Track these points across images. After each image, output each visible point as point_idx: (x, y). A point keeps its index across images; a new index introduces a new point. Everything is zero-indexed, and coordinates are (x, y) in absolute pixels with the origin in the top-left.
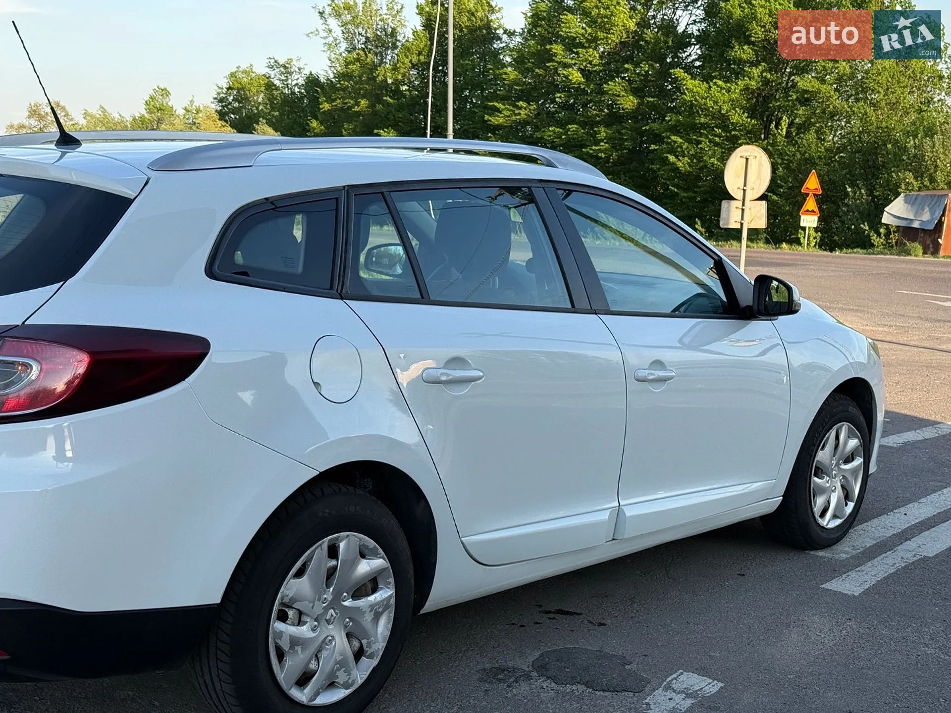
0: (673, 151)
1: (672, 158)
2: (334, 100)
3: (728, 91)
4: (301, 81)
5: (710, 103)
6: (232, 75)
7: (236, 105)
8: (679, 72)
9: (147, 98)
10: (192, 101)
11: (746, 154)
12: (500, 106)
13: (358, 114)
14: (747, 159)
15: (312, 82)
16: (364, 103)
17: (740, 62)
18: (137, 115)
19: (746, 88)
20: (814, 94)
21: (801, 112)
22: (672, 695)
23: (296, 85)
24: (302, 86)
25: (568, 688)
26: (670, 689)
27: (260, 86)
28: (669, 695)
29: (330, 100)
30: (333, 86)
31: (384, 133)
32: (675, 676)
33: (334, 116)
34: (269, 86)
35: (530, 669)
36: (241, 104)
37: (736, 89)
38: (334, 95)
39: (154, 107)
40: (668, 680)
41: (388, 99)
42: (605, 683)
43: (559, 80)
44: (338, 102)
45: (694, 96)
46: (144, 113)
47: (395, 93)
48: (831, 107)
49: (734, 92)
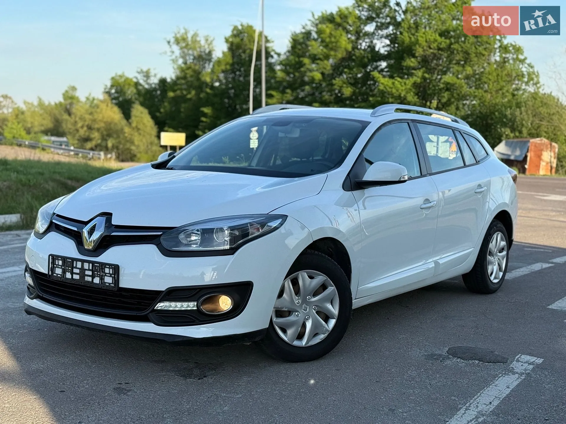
2: (176, 91)
3: (405, 84)
4: (156, 81)
5: (394, 91)
6: (113, 78)
7: (116, 95)
8: (375, 74)
9: (64, 91)
10: (90, 94)
13: (190, 99)
15: (163, 81)
16: (193, 92)
17: (409, 68)
18: (57, 102)
19: (415, 83)
20: (453, 85)
21: (446, 95)
22: (522, 364)
23: (153, 83)
24: (157, 84)
25: (471, 362)
26: (519, 361)
27: (129, 85)
28: (520, 364)
29: (174, 91)
30: (175, 83)
31: (207, 110)
32: (518, 356)
33: (176, 101)
34: (137, 84)
35: (447, 354)
36: (119, 95)
37: (409, 83)
38: (176, 88)
39: (68, 97)
40: (516, 358)
41: (208, 90)
42: (488, 359)
43: (306, 79)
44: (178, 92)
45: (385, 87)
46: (62, 100)
47: (212, 87)
48: (463, 93)
49: (408, 85)
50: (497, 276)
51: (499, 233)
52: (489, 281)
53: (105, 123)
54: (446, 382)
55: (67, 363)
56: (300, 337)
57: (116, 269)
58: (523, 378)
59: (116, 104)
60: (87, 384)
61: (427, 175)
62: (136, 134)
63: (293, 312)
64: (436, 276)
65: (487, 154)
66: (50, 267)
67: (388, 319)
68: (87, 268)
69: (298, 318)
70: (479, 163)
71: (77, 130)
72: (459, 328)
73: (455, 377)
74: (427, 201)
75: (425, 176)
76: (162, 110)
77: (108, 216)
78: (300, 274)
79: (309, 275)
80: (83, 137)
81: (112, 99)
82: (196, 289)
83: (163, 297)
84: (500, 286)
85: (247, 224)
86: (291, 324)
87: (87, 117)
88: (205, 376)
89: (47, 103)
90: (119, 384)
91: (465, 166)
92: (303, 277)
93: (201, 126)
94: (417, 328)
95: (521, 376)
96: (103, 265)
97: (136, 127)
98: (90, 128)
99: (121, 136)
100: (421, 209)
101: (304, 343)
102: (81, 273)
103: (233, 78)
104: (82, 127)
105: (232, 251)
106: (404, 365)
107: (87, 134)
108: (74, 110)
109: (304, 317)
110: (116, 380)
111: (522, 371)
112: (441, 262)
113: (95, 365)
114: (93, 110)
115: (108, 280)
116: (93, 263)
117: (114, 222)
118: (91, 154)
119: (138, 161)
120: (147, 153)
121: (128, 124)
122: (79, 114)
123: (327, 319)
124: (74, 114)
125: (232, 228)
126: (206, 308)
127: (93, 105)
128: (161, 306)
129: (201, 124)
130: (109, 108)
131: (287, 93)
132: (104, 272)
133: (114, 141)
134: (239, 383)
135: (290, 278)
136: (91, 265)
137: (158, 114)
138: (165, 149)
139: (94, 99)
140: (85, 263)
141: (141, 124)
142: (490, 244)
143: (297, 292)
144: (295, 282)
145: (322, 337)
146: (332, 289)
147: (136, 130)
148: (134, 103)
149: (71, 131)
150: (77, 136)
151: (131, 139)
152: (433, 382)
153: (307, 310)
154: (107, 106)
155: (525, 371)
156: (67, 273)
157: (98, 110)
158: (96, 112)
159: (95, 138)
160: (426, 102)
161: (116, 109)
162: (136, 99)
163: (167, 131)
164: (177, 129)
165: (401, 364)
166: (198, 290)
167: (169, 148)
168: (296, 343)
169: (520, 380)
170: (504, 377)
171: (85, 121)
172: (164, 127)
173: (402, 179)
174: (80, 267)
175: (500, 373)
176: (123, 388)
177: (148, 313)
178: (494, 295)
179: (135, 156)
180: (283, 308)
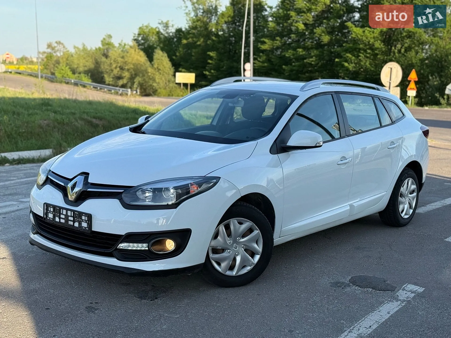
0: (346, 61)
1: (346, 64)
2: (188, 39)
3: (373, 32)
4: (174, 30)
5: (364, 38)
6: (140, 28)
7: (142, 41)
8: (349, 24)
9: (102, 39)
10: (122, 41)
11: (391, 66)
12: (266, 40)
13: (200, 45)
14: (391, 69)
15: (179, 31)
16: (202, 40)
18: (97, 47)
19: (381, 31)
20: (414, 33)
21: (408, 42)
22: (406, 292)
23: (171, 32)
24: (174, 32)
25: (366, 289)
26: (405, 290)
27: (153, 33)
28: (405, 292)
29: (187, 39)
30: (188, 32)
31: (212, 54)
32: (405, 285)
33: (188, 46)
34: (158, 33)
35: (349, 282)
36: (145, 41)
37: (376, 32)
38: (188, 36)
39: (105, 43)
40: (403, 287)
41: (214, 38)
42: (379, 288)
43: (293, 28)
44: (190, 40)
45: (357, 35)
46: (101, 46)
47: (217, 35)
48: (422, 40)
49: (376, 33)
50: (407, 213)
51: (410, 179)
52: (400, 217)
53: (134, 65)
54: (341, 307)
55: (57, 284)
56: (232, 268)
57: (90, 217)
58: (403, 305)
59: (142, 49)
60: (68, 303)
61: (346, 137)
62: (157, 73)
63: (226, 250)
64: (351, 215)
65: (403, 115)
66: (45, 212)
67: (311, 249)
68: (70, 215)
69: (229, 254)
70: (394, 123)
71: (112, 70)
72: (365, 259)
73: (350, 303)
74: (344, 158)
75: (344, 137)
76: (178, 54)
77: (86, 175)
78: (231, 221)
79: (238, 221)
80: (117, 75)
81: (139, 45)
82: (148, 234)
83: (123, 240)
84: (410, 220)
85: (188, 184)
86: (224, 259)
87: (120, 59)
88: (156, 298)
89: (89, 49)
90: (90, 303)
91: (381, 126)
92: (234, 223)
93: (208, 67)
94: (332, 258)
95: (403, 303)
96: (81, 214)
97: (157, 67)
98: (122, 69)
99: (146, 75)
100: (338, 165)
101: (234, 273)
102: (66, 219)
103: (234, 29)
104: (116, 68)
105: (175, 206)
106: (312, 291)
107: (120, 73)
108: (110, 54)
109: (235, 253)
110: (89, 300)
111: (405, 298)
112: (355, 205)
113: (77, 287)
114: (124, 55)
115: (84, 225)
116: (74, 211)
117: (90, 180)
118: (121, 91)
119: (159, 95)
120: (165, 89)
121: (151, 65)
122: (113, 58)
123: (253, 255)
124: (109, 57)
125: (176, 188)
126: (155, 249)
127: (124, 51)
128: (123, 246)
129: (208, 65)
130: (137, 53)
131: (277, 40)
132: (82, 219)
133: (140, 79)
134: (180, 304)
135: (223, 224)
136: (72, 213)
137: (174, 57)
138: (179, 86)
139: (125, 45)
140: (68, 211)
141: (161, 66)
142: (402, 188)
143: (229, 234)
144: (227, 227)
145: (249, 268)
146: (257, 232)
147: (157, 70)
148: (156, 48)
149: (108, 70)
150: (112, 75)
151: (153, 78)
152: (331, 307)
153: (237, 248)
154: (135, 51)
155: (407, 299)
156: (56, 217)
157: (128, 55)
158: (127, 56)
159: (125, 76)
160: (391, 47)
161: (142, 53)
162: (158, 46)
163: (181, 72)
164: (189, 70)
165: (310, 290)
166: (149, 235)
167: (182, 85)
168: (229, 273)
169: (400, 307)
170: (388, 303)
171: (118, 63)
172: (179, 68)
173: (318, 145)
174: (65, 214)
175: (386, 300)
176: (92, 307)
177: (113, 251)
178: (404, 228)
179: (157, 90)
180: (218, 247)
